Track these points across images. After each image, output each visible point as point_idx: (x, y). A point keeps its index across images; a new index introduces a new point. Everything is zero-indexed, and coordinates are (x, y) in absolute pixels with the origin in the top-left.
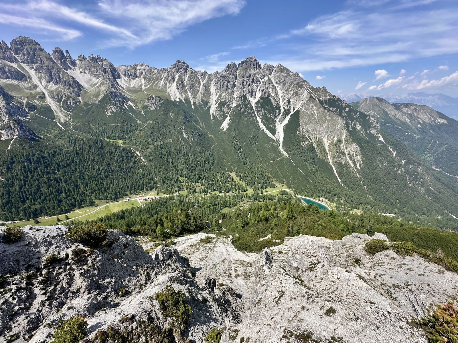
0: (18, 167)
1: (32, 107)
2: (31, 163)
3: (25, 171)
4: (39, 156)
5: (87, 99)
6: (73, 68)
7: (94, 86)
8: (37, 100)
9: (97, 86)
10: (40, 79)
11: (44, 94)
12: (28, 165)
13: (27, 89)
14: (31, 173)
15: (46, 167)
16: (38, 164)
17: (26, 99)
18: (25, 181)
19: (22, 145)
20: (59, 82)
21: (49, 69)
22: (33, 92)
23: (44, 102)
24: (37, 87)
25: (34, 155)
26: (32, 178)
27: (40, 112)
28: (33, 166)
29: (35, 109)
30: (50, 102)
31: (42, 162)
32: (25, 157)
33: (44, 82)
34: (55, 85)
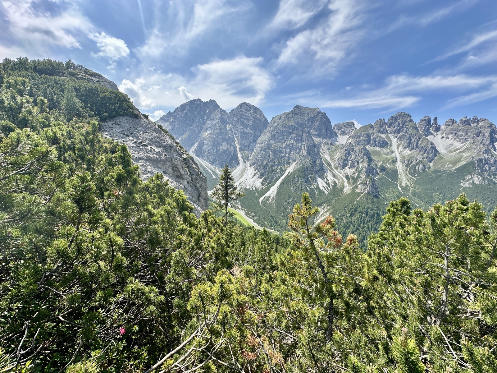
0: (357, 215)
1: (383, 169)
2: (367, 215)
3: (360, 220)
4: (375, 212)
5: (440, 166)
6: (435, 133)
7: (455, 151)
8: (390, 164)
9: (459, 151)
10: (398, 146)
11: (397, 159)
12: (364, 217)
13: (385, 154)
14: (364, 224)
15: (377, 223)
16: (372, 218)
17: (382, 163)
18: (357, 229)
19: (367, 199)
20: (414, 148)
21: (410, 137)
22: (388, 157)
23: (394, 166)
24: (393, 153)
25: (372, 210)
26: (362, 228)
27: (388, 174)
28: (367, 218)
29: (384, 171)
30: (399, 166)
31: (375, 218)
32: (366, 210)
33: (401, 148)
34: (410, 151)
